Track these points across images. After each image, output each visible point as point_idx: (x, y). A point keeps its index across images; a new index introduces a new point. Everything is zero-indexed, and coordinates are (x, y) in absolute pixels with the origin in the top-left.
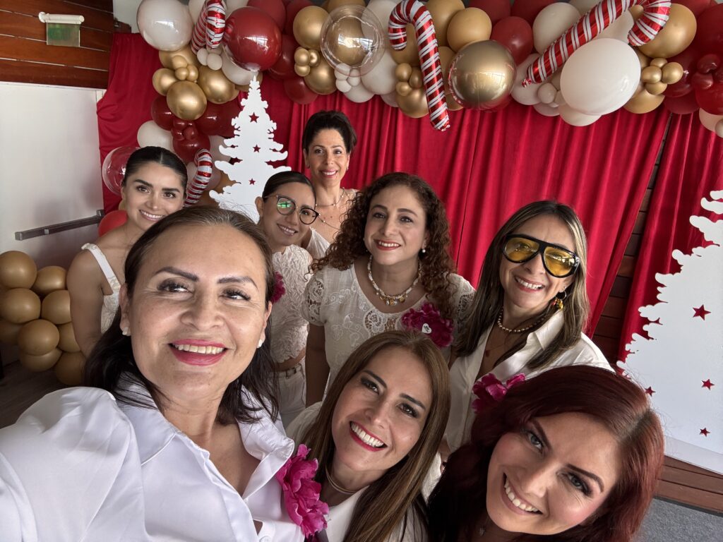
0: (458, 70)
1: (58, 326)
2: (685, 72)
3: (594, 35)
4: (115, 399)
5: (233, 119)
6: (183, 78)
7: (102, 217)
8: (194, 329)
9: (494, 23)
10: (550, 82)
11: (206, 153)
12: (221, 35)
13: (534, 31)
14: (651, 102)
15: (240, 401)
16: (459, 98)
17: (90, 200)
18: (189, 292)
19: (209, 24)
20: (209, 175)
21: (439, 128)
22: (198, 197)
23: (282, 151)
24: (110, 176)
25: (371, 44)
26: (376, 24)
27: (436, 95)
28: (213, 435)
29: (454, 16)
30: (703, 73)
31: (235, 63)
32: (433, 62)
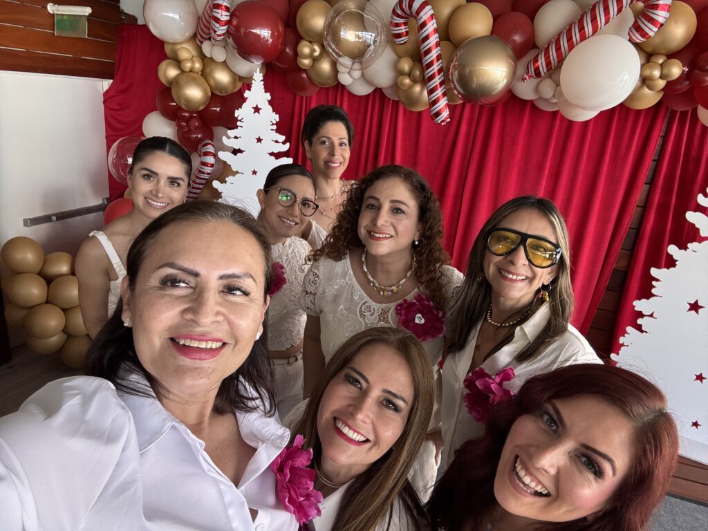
0: (459, 64)
1: (64, 310)
2: (684, 69)
3: (595, 31)
4: (115, 388)
5: (236, 111)
6: (187, 70)
7: (107, 205)
8: (194, 325)
9: (495, 19)
10: (550, 77)
11: (210, 144)
12: (225, 27)
13: (535, 27)
14: (650, 98)
15: (237, 391)
16: (459, 93)
17: (96, 188)
18: (191, 287)
19: (214, 16)
20: (212, 166)
21: (439, 122)
22: (201, 186)
23: (284, 143)
24: (115, 165)
25: (373, 37)
26: (379, 18)
27: (437, 89)
28: (210, 424)
29: (456, 10)
30: (702, 70)
31: (240, 55)
32: (435, 56)
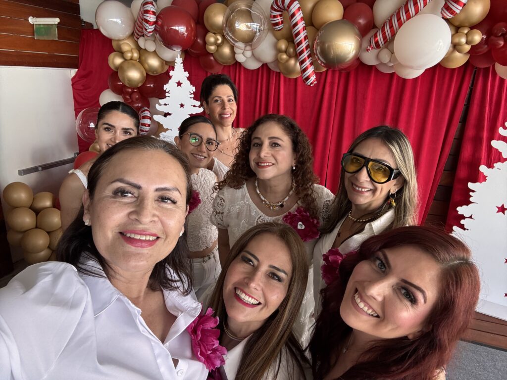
0: (320, 42)
1: (49, 233)
2: (483, 36)
3: (417, 12)
4: (77, 270)
5: (165, 86)
6: (129, 58)
7: (77, 157)
8: (138, 223)
9: (345, 9)
10: (387, 47)
11: (147, 110)
12: (153, 26)
13: (374, 12)
14: (460, 59)
15: (165, 274)
16: (322, 62)
17: (70, 145)
18: (135, 197)
19: (144, 19)
20: (149, 126)
21: (309, 84)
23: (200, 107)
24: (81, 129)
25: (258, 27)
26: (262, 13)
27: (306, 61)
28: (144, 298)
29: (316, 5)
30: (496, 36)
31: (165, 45)
32: (303, 37)
